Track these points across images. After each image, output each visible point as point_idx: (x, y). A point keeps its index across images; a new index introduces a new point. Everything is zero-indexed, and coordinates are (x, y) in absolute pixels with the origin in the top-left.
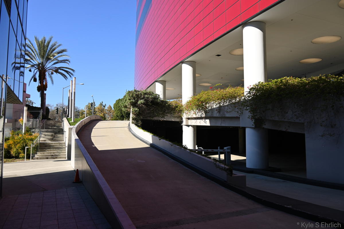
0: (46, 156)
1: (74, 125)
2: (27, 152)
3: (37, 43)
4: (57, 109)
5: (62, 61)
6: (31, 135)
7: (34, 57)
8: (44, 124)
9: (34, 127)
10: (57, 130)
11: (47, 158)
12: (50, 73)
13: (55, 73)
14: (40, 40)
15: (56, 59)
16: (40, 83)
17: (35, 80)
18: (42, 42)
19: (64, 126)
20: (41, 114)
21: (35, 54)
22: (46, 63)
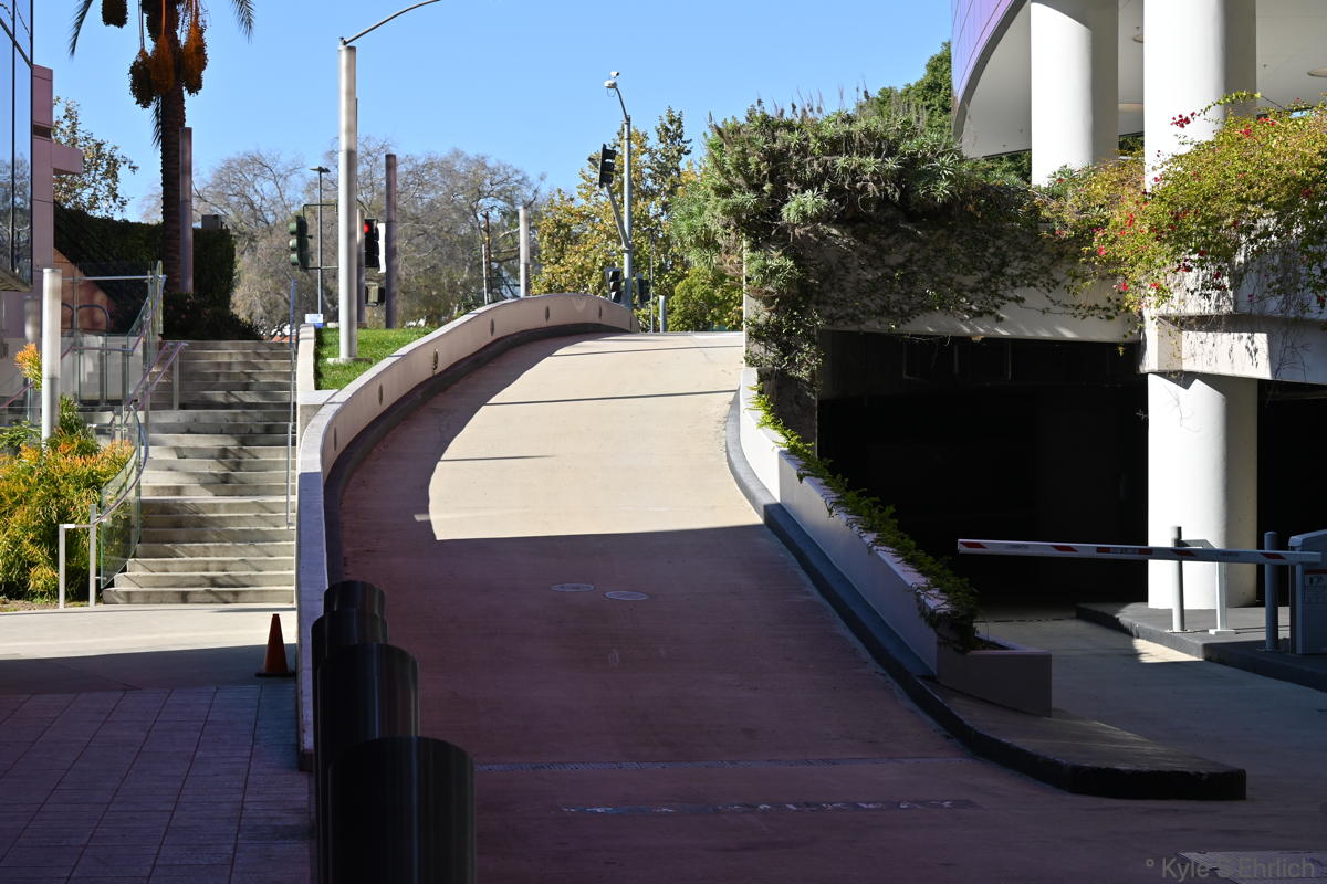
0: (179, 583)
2: (68, 555)
4: (302, 230)
10: (258, 414)
11: (184, 598)
16: (154, 28)
17: (114, 12)
20: (155, 296)
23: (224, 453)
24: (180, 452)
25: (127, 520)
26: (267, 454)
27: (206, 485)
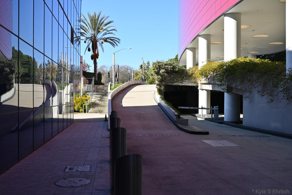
0: (96, 111)
2: (84, 108)
3: (90, 18)
6: (86, 97)
8: (95, 88)
9: (89, 90)
10: (104, 93)
12: (101, 42)
16: (93, 52)
18: (93, 16)
20: (93, 80)
21: (88, 28)
22: (97, 35)
23: (100, 97)
24: (96, 97)
25: (90, 104)
26: (105, 97)
27: (98, 100)
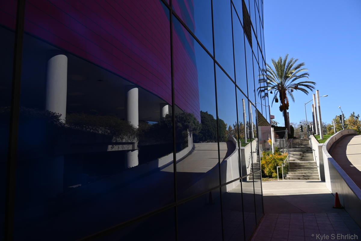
0: (298, 176)
1: (324, 142)
2: (279, 171)
3: (274, 65)
4: (302, 127)
5: (300, 77)
6: (280, 155)
7: (273, 79)
8: (291, 143)
9: (282, 146)
10: (305, 148)
11: (299, 179)
12: (290, 91)
13: (294, 90)
14: (277, 61)
15: (294, 75)
16: (282, 102)
17: (277, 101)
18: (278, 62)
19: (311, 144)
20: (286, 133)
21: (274, 76)
22: (285, 82)
23: (301, 155)
25: (288, 166)
27: (298, 159)
